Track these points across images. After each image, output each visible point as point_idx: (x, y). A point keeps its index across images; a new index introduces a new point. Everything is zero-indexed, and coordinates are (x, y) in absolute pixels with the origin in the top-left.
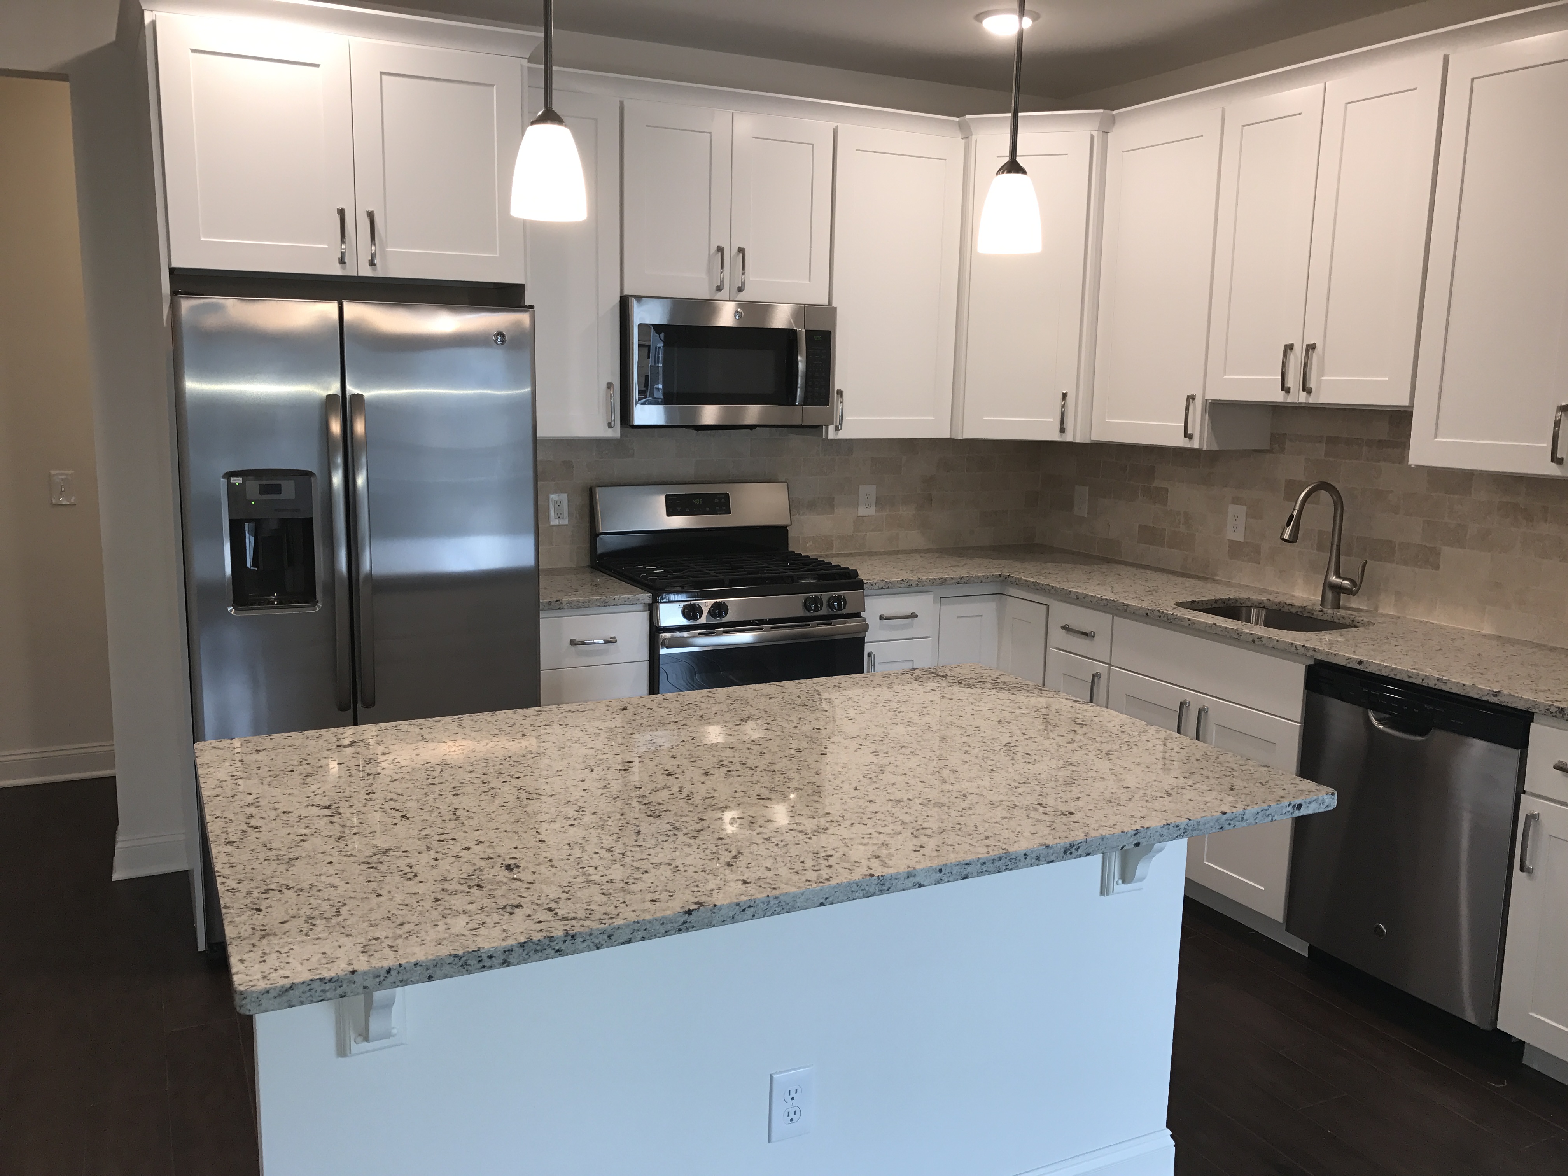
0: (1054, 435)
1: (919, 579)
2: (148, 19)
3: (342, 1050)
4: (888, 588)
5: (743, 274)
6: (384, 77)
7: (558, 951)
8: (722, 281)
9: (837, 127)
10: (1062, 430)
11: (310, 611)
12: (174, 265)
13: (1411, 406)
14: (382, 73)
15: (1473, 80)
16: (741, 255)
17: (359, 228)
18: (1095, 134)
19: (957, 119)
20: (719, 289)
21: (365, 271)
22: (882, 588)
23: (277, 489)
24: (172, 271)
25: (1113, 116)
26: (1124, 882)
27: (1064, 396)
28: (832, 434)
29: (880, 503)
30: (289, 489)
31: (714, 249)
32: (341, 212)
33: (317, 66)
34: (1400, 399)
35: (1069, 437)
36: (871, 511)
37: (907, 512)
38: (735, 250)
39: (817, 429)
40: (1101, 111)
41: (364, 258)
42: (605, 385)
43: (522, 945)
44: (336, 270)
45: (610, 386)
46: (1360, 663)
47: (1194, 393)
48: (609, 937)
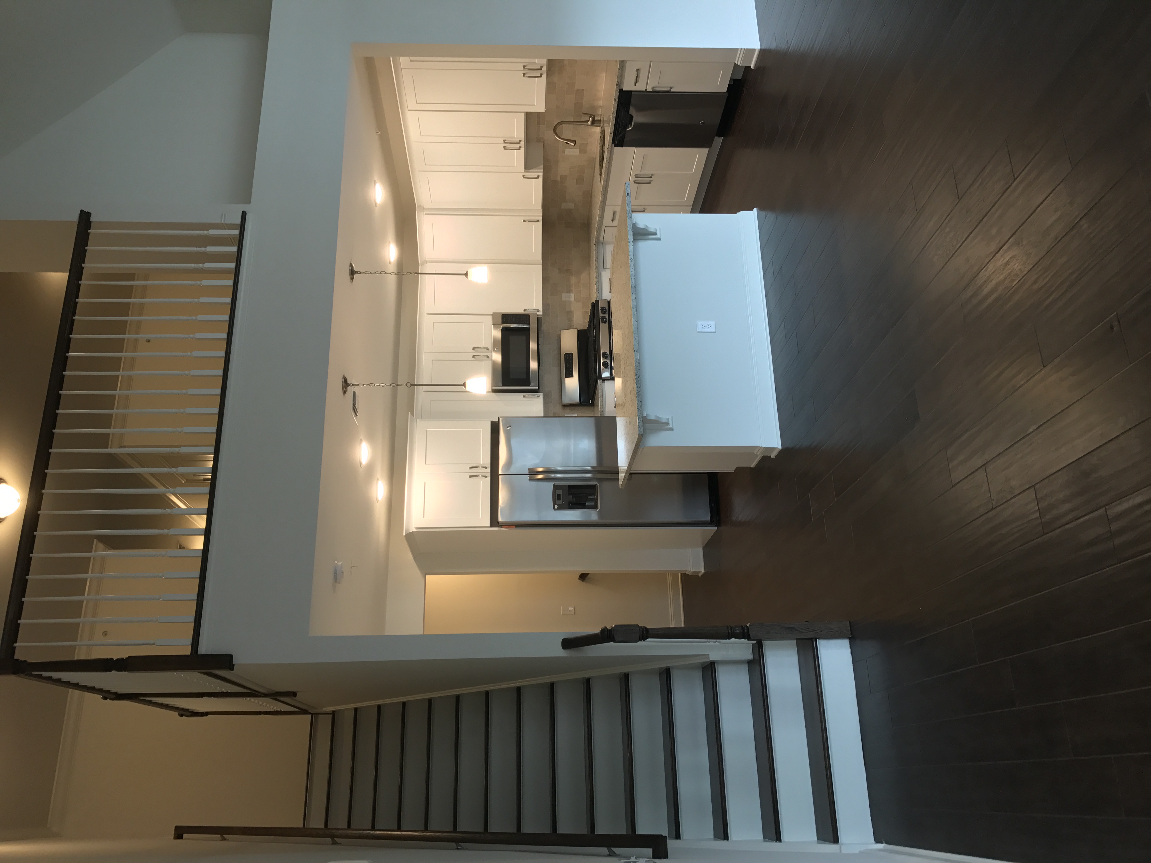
0: (540, 223)
1: (596, 278)
2: (415, 530)
3: (672, 429)
4: (599, 290)
5: (481, 348)
6: (427, 463)
7: (639, 377)
8: (485, 356)
9: (426, 313)
10: (538, 221)
11: (599, 487)
12: (489, 525)
13: (525, 112)
14: (426, 464)
15: (417, 103)
16: (475, 349)
17: (474, 472)
18: (424, 213)
19: (420, 266)
20: (488, 357)
21: (489, 470)
22: (599, 292)
23: (559, 495)
24: (491, 526)
25: (418, 206)
26: (657, 234)
27: (524, 221)
28: (541, 313)
29: (569, 292)
30: (560, 492)
31: (473, 359)
32: (471, 476)
33: (425, 483)
34: (522, 116)
35: (540, 218)
36: (572, 295)
37: (573, 280)
38: (473, 351)
39: (539, 319)
40: (417, 212)
41: (484, 470)
42: (524, 398)
43: (636, 384)
44: (489, 479)
45: (524, 396)
46: (611, 133)
47: (522, 176)
48: (637, 367)
